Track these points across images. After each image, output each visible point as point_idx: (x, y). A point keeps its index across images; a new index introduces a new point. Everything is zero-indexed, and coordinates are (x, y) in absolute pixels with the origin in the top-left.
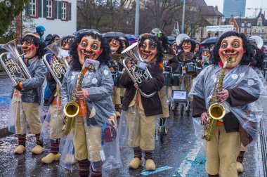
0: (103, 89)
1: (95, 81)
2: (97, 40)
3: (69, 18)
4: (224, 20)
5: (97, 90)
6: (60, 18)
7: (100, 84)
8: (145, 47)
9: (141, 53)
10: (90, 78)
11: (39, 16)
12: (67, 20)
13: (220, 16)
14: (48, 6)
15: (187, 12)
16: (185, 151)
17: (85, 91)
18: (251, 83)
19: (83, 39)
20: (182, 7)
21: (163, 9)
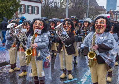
0: (44, 44)
1: (40, 40)
2: (42, 22)
3: (38, 13)
4: (106, 12)
5: (41, 44)
6: (34, 13)
7: (42, 41)
8: (66, 25)
9: (64, 27)
10: (38, 38)
11: (25, 13)
12: (37, 14)
13: (105, 10)
14: (29, 8)
15: (89, 9)
16: (85, 71)
17: (35, 44)
18: (109, 41)
19: (35, 21)
20: (87, 7)
21: (79, 8)
